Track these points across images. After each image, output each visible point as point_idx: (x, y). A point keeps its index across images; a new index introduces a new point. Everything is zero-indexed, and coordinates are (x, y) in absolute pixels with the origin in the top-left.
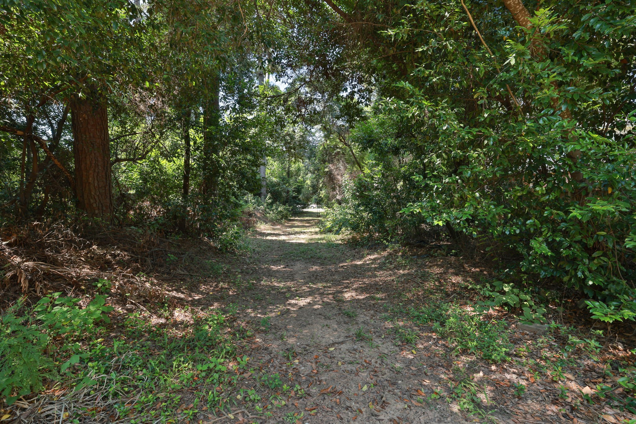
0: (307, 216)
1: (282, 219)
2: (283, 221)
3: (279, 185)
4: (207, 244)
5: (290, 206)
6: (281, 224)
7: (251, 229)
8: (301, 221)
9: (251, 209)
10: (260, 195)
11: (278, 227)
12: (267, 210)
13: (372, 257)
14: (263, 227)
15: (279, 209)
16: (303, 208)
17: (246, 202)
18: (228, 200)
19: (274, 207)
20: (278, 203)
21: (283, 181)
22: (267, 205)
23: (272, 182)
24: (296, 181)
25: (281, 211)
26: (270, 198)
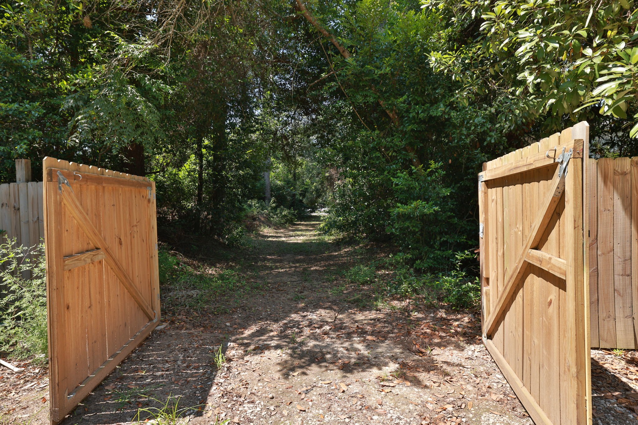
0: (314, 221)
1: (286, 223)
2: (287, 225)
3: (284, 189)
4: (217, 241)
5: (295, 210)
6: (285, 228)
7: (254, 232)
8: (306, 225)
9: (255, 213)
10: (264, 199)
11: (282, 231)
12: (271, 214)
13: (346, 250)
14: (266, 231)
15: (283, 214)
16: (311, 212)
17: (250, 206)
18: (234, 206)
19: (278, 211)
20: (282, 207)
21: (288, 184)
22: (271, 209)
23: (276, 186)
24: (303, 184)
25: (285, 216)
26: (274, 202)
